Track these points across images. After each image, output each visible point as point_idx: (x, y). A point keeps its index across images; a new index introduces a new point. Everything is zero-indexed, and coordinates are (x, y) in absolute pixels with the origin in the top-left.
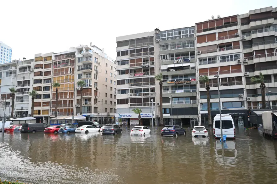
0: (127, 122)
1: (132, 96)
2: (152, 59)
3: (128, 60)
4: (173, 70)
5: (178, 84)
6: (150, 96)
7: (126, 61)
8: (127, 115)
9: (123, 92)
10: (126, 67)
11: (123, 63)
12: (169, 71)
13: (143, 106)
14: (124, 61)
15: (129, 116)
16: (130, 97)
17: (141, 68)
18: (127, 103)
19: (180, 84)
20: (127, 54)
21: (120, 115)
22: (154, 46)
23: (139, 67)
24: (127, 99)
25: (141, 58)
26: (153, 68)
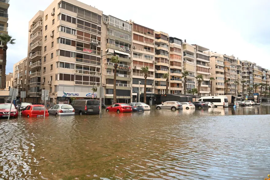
0: (69, 101)
1: (78, 73)
2: (99, 39)
3: (75, 30)
4: (118, 56)
5: (121, 69)
6: (96, 75)
7: (73, 30)
8: (73, 94)
9: (67, 65)
10: (72, 37)
11: (68, 30)
12: (115, 56)
13: (90, 85)
14: (71, 29)
15: (76, 94)
16: (76, 73)
17: (90, 45)
18: (73, 80)
19: (122, 69)
20: (74, 22)
21: (65, 94)
22: (101, 26)
23: (87, 42)
24: (73, 76)
25: (90, 33)
26: (100, 48)
